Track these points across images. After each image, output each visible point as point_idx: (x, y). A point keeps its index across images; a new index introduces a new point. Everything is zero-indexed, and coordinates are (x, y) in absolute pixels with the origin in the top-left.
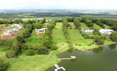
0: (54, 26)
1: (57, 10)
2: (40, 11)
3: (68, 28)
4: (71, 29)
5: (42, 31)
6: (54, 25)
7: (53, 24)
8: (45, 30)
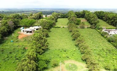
0: (54, 24)
1: (60, 9)
2: (42, 9)
3: (79, 26)
4: (83, 28)
5: (31, 32)
6: (54, 21)
7: (53, 19)
8: (37, 29)
